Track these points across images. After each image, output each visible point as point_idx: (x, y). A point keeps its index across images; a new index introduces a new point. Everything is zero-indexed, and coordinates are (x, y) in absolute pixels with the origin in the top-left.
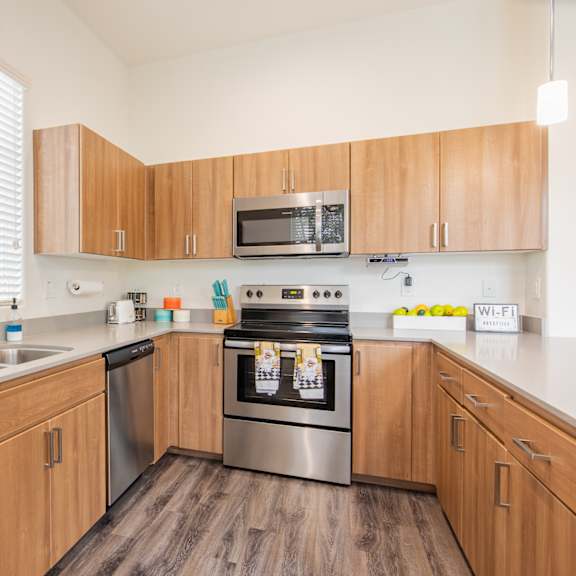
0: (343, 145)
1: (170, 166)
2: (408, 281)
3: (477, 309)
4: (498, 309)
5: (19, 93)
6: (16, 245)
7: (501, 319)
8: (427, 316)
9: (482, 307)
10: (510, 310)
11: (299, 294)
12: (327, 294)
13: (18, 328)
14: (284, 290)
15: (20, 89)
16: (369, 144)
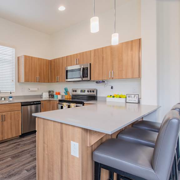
0: (89, 51)
1: (54, 59)
2: (112, 88)
3: (127, 96)
4: (133, 96)
5: (14, 50)
6: (13, 81)
7: (134, 99)
8: (115, 98)
9: (128, 95)
10: (136, 96)
11: (85, 91)
12: (91, 91)
13: (11, 97)
14: (81, 90)
15: (14, 49)
16: (95, 50)
